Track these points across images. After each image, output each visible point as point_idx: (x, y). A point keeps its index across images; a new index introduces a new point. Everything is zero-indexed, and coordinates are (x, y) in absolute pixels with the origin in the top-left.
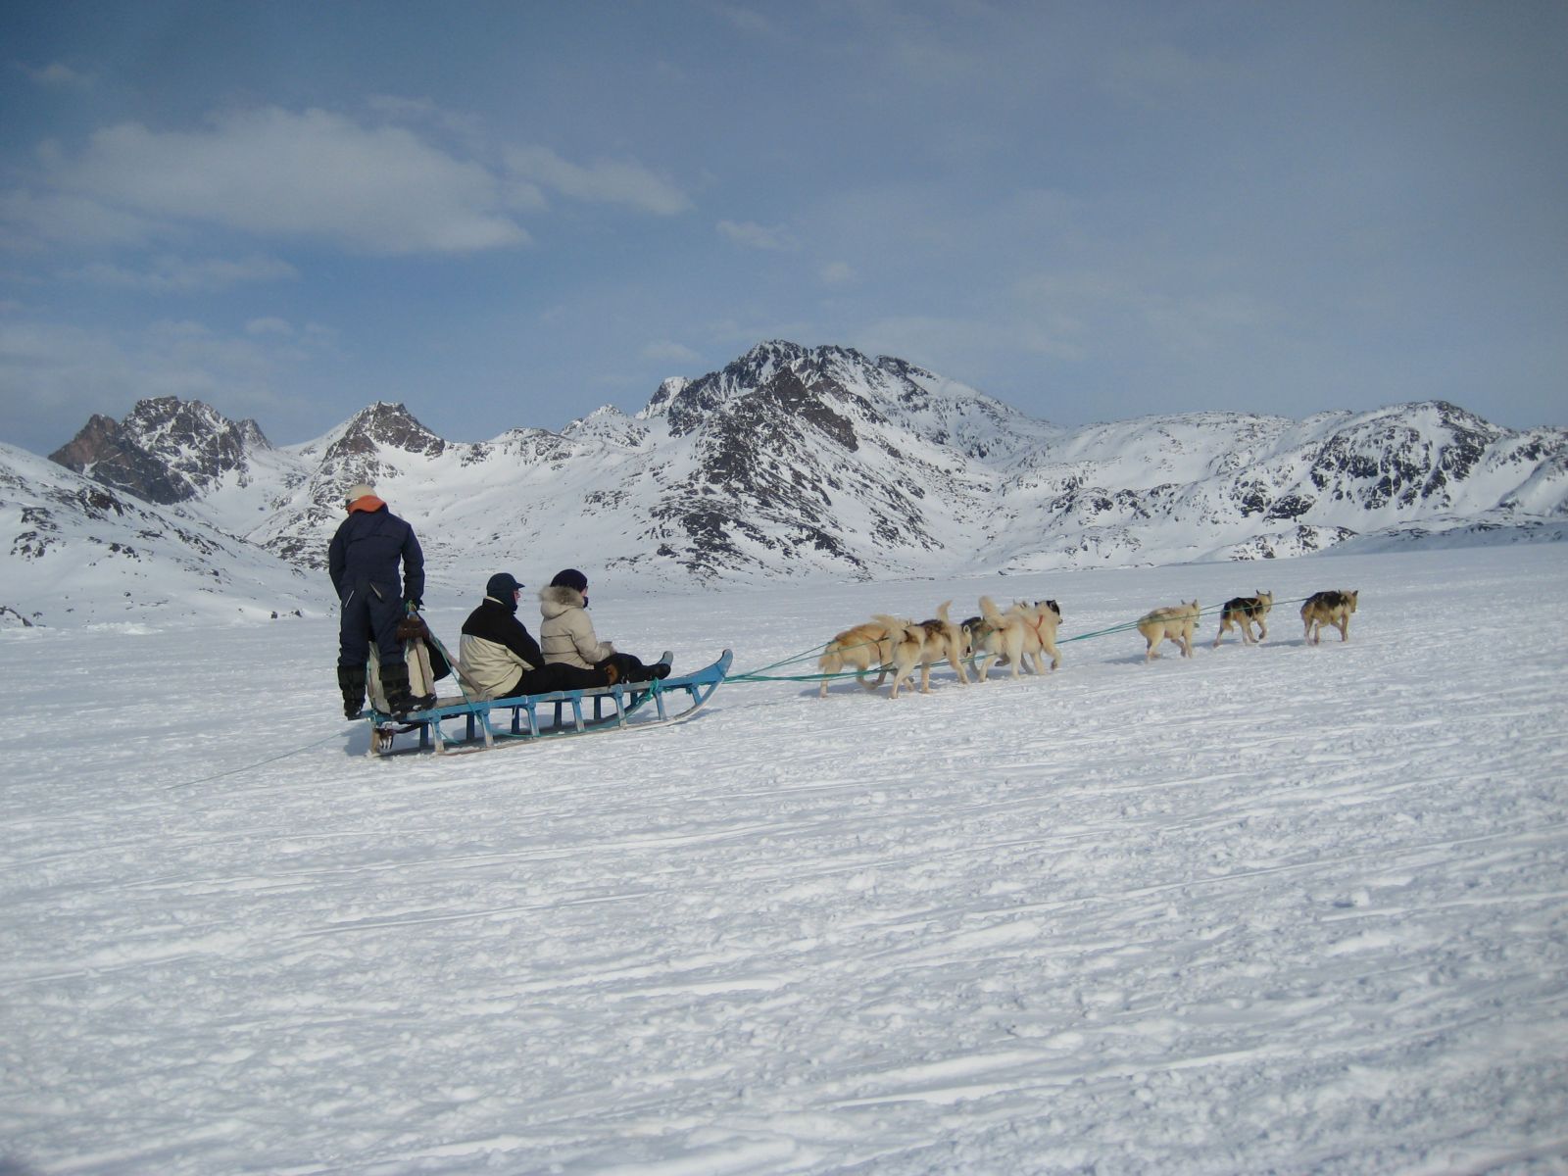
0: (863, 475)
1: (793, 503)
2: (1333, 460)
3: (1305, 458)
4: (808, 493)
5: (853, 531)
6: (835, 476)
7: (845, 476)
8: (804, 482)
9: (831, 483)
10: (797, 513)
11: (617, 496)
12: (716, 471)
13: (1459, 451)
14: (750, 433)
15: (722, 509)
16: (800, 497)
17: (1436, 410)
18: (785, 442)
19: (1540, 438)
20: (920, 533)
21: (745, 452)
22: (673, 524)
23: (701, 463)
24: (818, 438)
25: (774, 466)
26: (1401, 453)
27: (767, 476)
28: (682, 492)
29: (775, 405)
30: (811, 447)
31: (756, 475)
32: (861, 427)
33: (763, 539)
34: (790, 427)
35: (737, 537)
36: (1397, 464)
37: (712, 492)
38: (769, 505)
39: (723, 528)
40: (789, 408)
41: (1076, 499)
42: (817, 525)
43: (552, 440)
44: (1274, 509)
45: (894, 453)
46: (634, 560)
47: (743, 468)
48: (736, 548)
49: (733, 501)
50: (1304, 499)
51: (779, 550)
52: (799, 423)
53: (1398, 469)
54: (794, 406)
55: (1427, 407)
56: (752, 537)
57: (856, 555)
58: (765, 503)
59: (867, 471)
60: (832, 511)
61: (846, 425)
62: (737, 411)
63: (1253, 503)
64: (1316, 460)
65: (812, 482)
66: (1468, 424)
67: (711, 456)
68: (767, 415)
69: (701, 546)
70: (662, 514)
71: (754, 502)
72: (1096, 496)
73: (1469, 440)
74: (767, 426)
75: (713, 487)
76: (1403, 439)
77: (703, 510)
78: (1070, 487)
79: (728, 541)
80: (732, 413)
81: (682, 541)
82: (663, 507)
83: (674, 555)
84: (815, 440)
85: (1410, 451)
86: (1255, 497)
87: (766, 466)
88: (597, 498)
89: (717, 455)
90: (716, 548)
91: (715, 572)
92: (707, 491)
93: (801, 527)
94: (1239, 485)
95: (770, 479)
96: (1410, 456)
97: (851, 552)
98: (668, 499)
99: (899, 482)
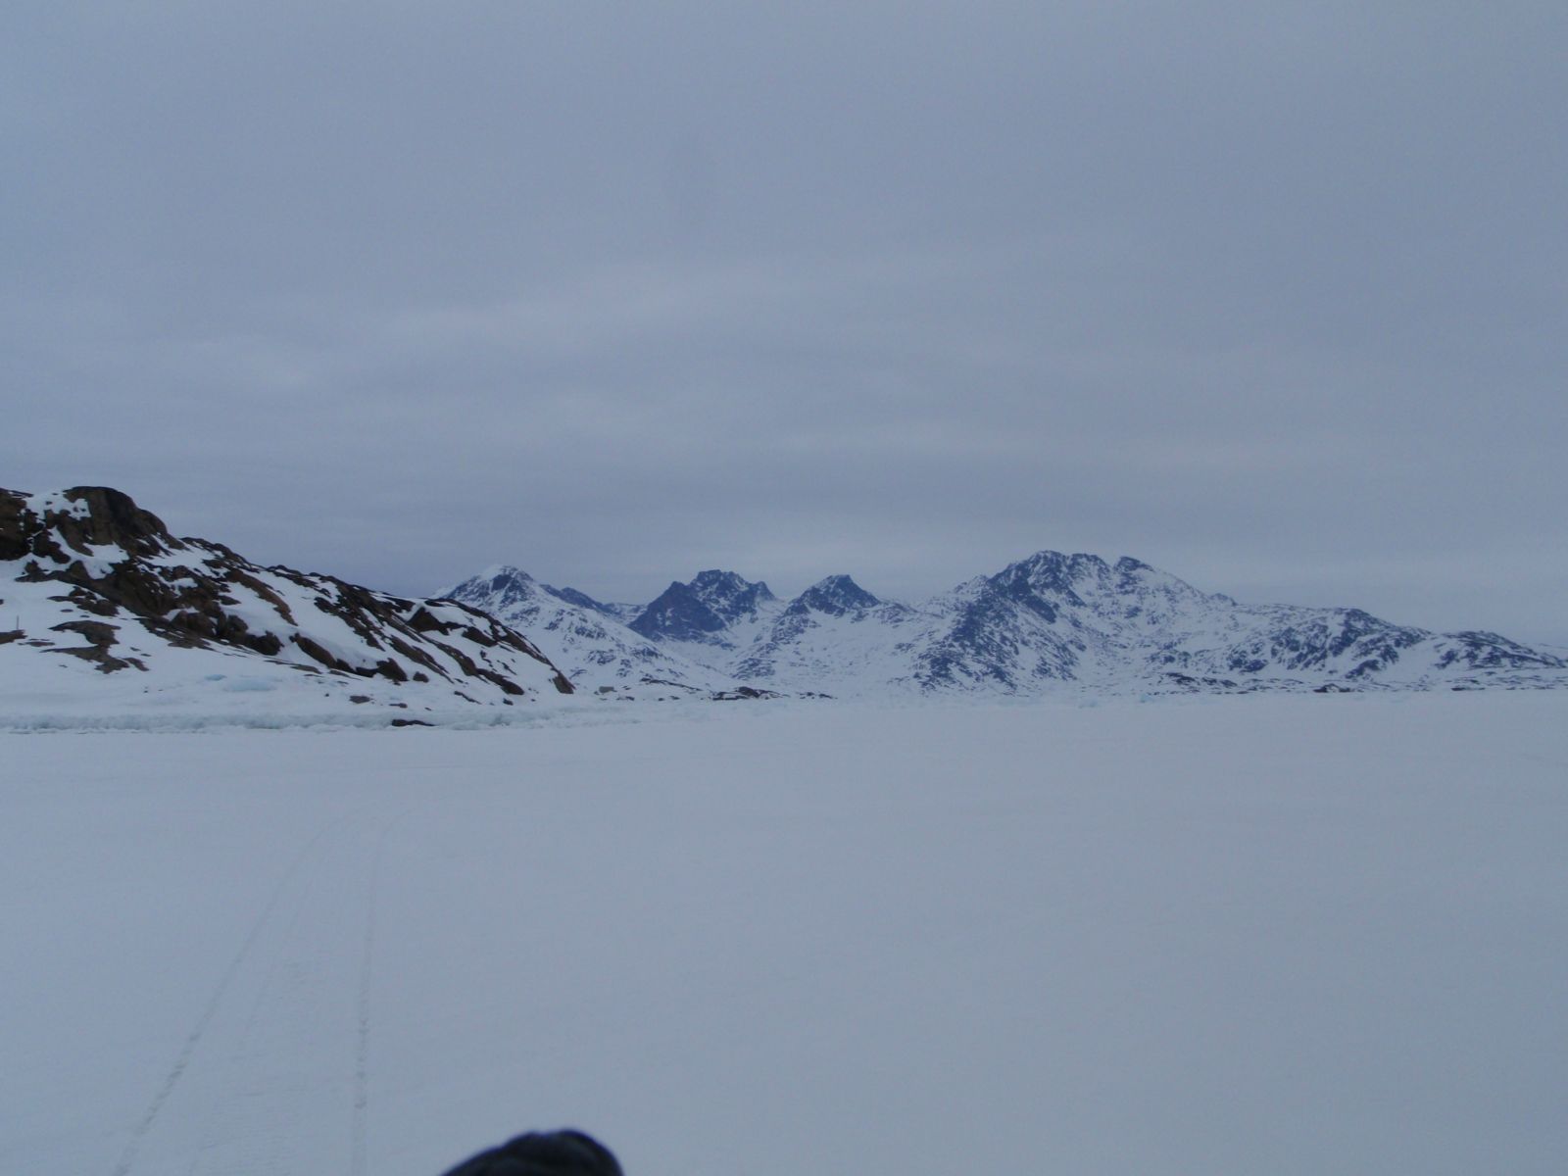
0: (1046, 639)
1: (994, 653)
2: (1284, 641)
4: (1006, 648)
5: (1023, 669)
6: (1027, 638)
7: (1033, 639)
8: (1007, 642)
9: (1025, 643)
10: (994, 659)
12: (959, 635)
13: (1342, 640)
14: (983, 615)
15: (953, 655)
16: (1000, 650)
19: (1387, 634)
20: (1066, 671)
21: (977, 625)
22: (926, 663)
23: (952, 631)
24: (1028, 616)
25: (992, 633)
26: (1314, 639)
27: (985, 638)
28: (938, 645)
29: (1006, 598)
30: (1020, 621)
31: (979, 637)
33: (968, 672)
34: (1011, 611)
35: (955, 670)
36: (1310, 645)
37: (954, 646)
39: (949, 666)
40: (1017, 599)
42: (1001, 666)
44: (1246, 667)
45: (1077, 625)
47: (973, 634)
48: (951, 676)
49: (962, 651)
50: (1264, 661)
51: (975, 677)
52: (1018, 608)
53: (1309, 649)
54: (1021, 598)
56: (962, 671)
58: (978, 653)
60: (1016, 657)
61: (1050, 608)
63: (1237, 663)
64: (1277, 641)
65: (1011, 641)
68: (996, 606)
69: (933, 673)
70: (924, 657)
71: (973, 652)
73: (1349, 634)
74: (996, 611)
75: (953, 643)
76: (1318, 631)
79: (949, 673)
81: (927, 671)
82: (926, 654)
83: (920, 678)
85: (1319, 639)
86: (1238, 660)
87: (986, 633)
88: (901, 646)
89: (960, 626)
90: (941, 676)
93: (992, 666)
94: (1233, 652)
95: (987, 640)
96: (1318, 641)
98: (930, 649)
99: (1071, 642)
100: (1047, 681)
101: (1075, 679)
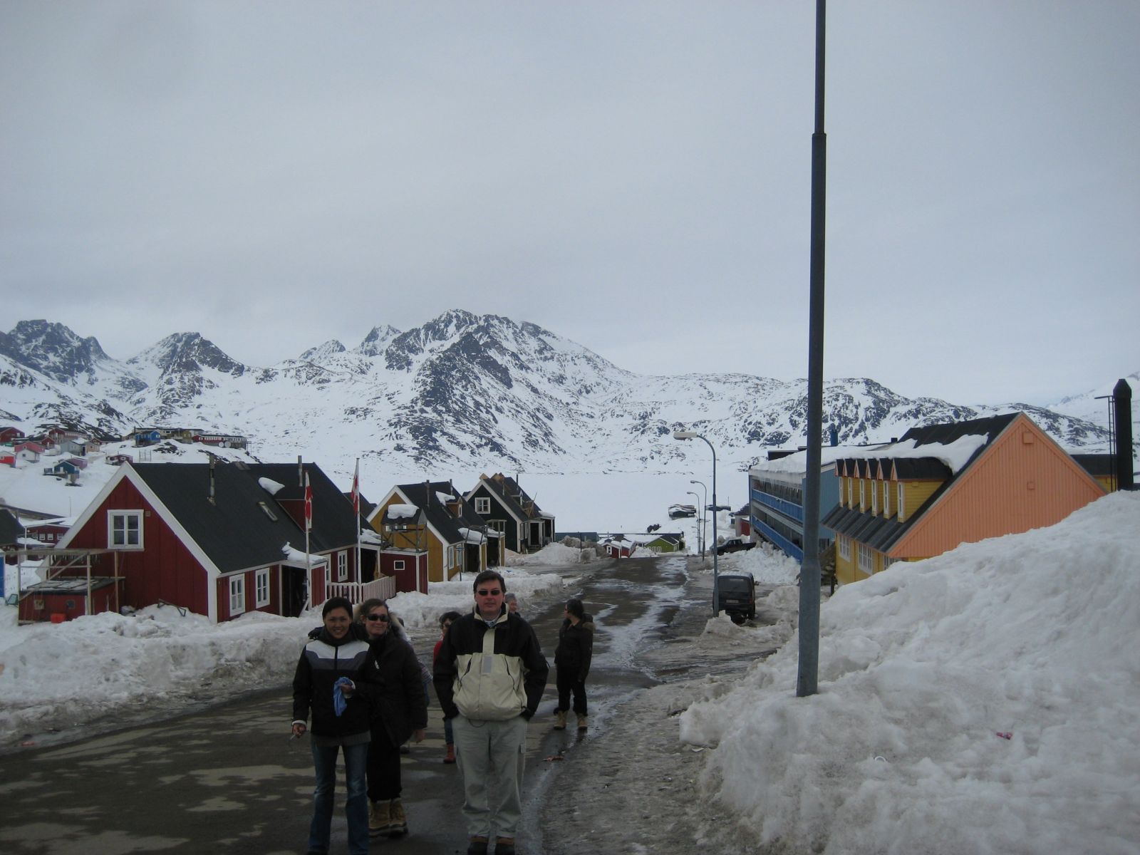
0: (517, 405)
1: (475, 422)
3: (786, 409)
4: (484, 415)
5: (511, 440)
6: (499, 404)
7: (505, 405)
8: (481, 408)
9: (499, 410)
10: (477, 428)
11: (366, 412)
12: (428, 399)
13: (875, 411)
14: (448, 375)
15: (432, 423)
16: (479, 417)
17: (864, 384)
18: (470, 382)
19: (922, 405)
20: (552, 443)
21: (446, 387)
22: (403, 431)
23: (418, 393)
24: (488, 379)
25: (463, 397)
26: (842, 410)
27: (459, 403)
28: (407, 410)
29: (462, 357)
30: (485, 385)
31: (452, 402)
32: (514, 372)
33: (458, 444)
34: (472, 372)
35: (443, 441)
36: (840, 416)
37: (426, 412)
38: (461, 422)
39: (434, 435)
40: (471, 359)
41: (647, 427)
42: (490, 436)
43: (317, 370)
44: (766, 439)
45: (535, 390)
46: (380, 453)
47: (445, 398)
48: (443, 448)
49: (439, 418)
50: (784, 434)
51: (468, 450)
52: (477, 369)
53: (840, 419)
54: (474, 358)
55: (859, 382)
56: (452, 442)
57: (514, 456)
58: (458, 421)
59: (518, 402)
60: (499, 427)
61: (505, 371)
62: (440, 362)
63: (754, 436)
64: (792, 411)
65: (486, 407)
66: (882, 395)
67: (425, 389)
68: (458, 364)
69: (422, 448)
70: (396, 425)
71: (451, 419)
72: (660, 425)
73: (881, 404)
74: (459, 371)
75: (426, 409)
76: (844, 401)
77: (421, 423)
78: (643, 418)
79: (437, 444)
80: (438, 362)
81: (409, 442)
82: (396, 420)
83: (405, 451)
84: (487, 381)
85: (847, 409)
86: (755, 432)
87: (457, 397)
88: (353, 412)
89: (428, 388)
90: (431, 448)
91: (430, 463)
92: (422, 411)
93: (481, 437)
94: (746, 424)
95: (461, 405)
96: (848, 412)
97: (511, 453)
98: (398, 415)
99: (538, 410)
100: (540, 455)
101: (565, 452)
